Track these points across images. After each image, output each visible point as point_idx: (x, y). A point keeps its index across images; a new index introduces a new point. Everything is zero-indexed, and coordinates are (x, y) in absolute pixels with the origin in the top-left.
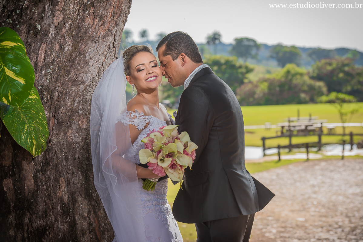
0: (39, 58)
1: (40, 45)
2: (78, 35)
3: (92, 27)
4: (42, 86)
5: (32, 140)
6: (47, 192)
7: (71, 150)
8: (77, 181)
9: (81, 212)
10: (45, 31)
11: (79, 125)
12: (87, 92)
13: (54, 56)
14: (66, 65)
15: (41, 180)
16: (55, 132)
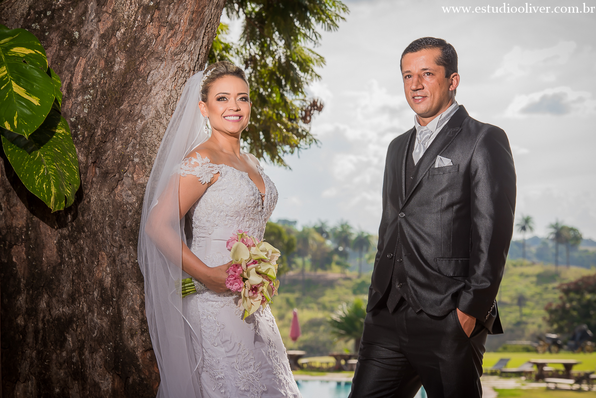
0: (74, 79)
1: (78, 60)
2: (134, 49)
3: (156, 39)
4: (77, 117)
5: (50, 186)
6: (76, 268)
7: (119, 214)
8: (127, 259)
9: (130, 303)
10: (85, 41)
11: (132, 178)
12: (147, 132)
13: (96, 76)
14: (114, 90)
15: (68, 250)
16: (95, 186)
